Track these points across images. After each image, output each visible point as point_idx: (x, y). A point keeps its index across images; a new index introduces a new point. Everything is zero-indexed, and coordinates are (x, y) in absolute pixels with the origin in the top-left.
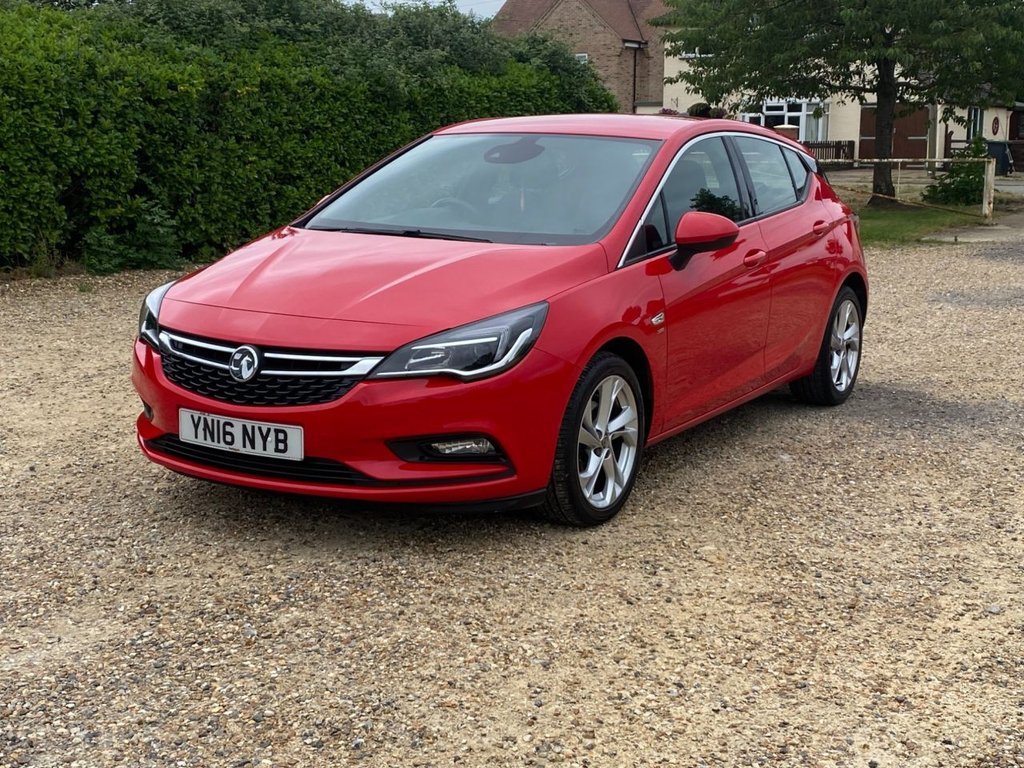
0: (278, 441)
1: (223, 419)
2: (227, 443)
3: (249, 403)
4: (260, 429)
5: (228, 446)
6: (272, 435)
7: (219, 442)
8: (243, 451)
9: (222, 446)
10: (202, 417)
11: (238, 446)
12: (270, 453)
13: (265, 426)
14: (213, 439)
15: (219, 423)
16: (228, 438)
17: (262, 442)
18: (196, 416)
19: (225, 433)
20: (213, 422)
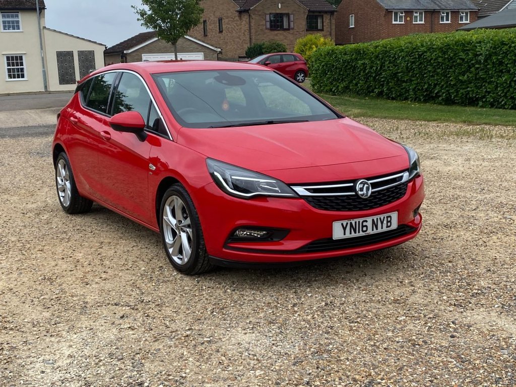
0: (387, 222)
1: (361, 220)
2: (363, 231)
3: (372, 208)
5: (364, 233)
6: (386, 219)
7: (359, 232)
8: (372, 233)
9: (362, 234)
10: (349, 222)
11: (370, 231)
12: (385, 229)
13: (382, 216)
14: (355, 233)
15: (359, 222)
16: (365, 229)
17: (381, 225)
18: (345, 223)
19: (363, 226)
20: (356, 222)
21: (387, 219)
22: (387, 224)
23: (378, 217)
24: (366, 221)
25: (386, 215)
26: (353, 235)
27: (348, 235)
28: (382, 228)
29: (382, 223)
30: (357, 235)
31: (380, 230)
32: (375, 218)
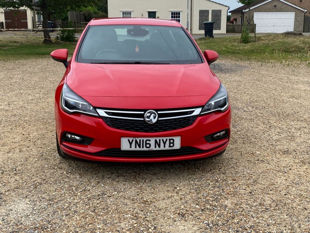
0: (170, 143)
1: (145, 139)
2: (146, 147)
3: (156, 131)
4: (163, 140)
5: (147, 149)
6: (168, 141)
7: (143, 147)
8: (155, 149)
9: (145, 149)
10: (134, 139)
11: (153, 148)
12: (167, 148)
13: (165, 139)
14: (140, 147)
15: (143, 140)
16: (148, 146)
17: (163, 145)
18: (131, 139)
19: (146, 144)
20: (140, 140)
21: (170, 141)
22: (170, 145)
23: (161, 138)
24: (150, 141)
25: (168, 138)
26: (138, 149)
27: (133, 148)
28: (165, 147)
29: (165, 143)
30: (141, 149)
31: (162, 148)
32: (158, 139)
